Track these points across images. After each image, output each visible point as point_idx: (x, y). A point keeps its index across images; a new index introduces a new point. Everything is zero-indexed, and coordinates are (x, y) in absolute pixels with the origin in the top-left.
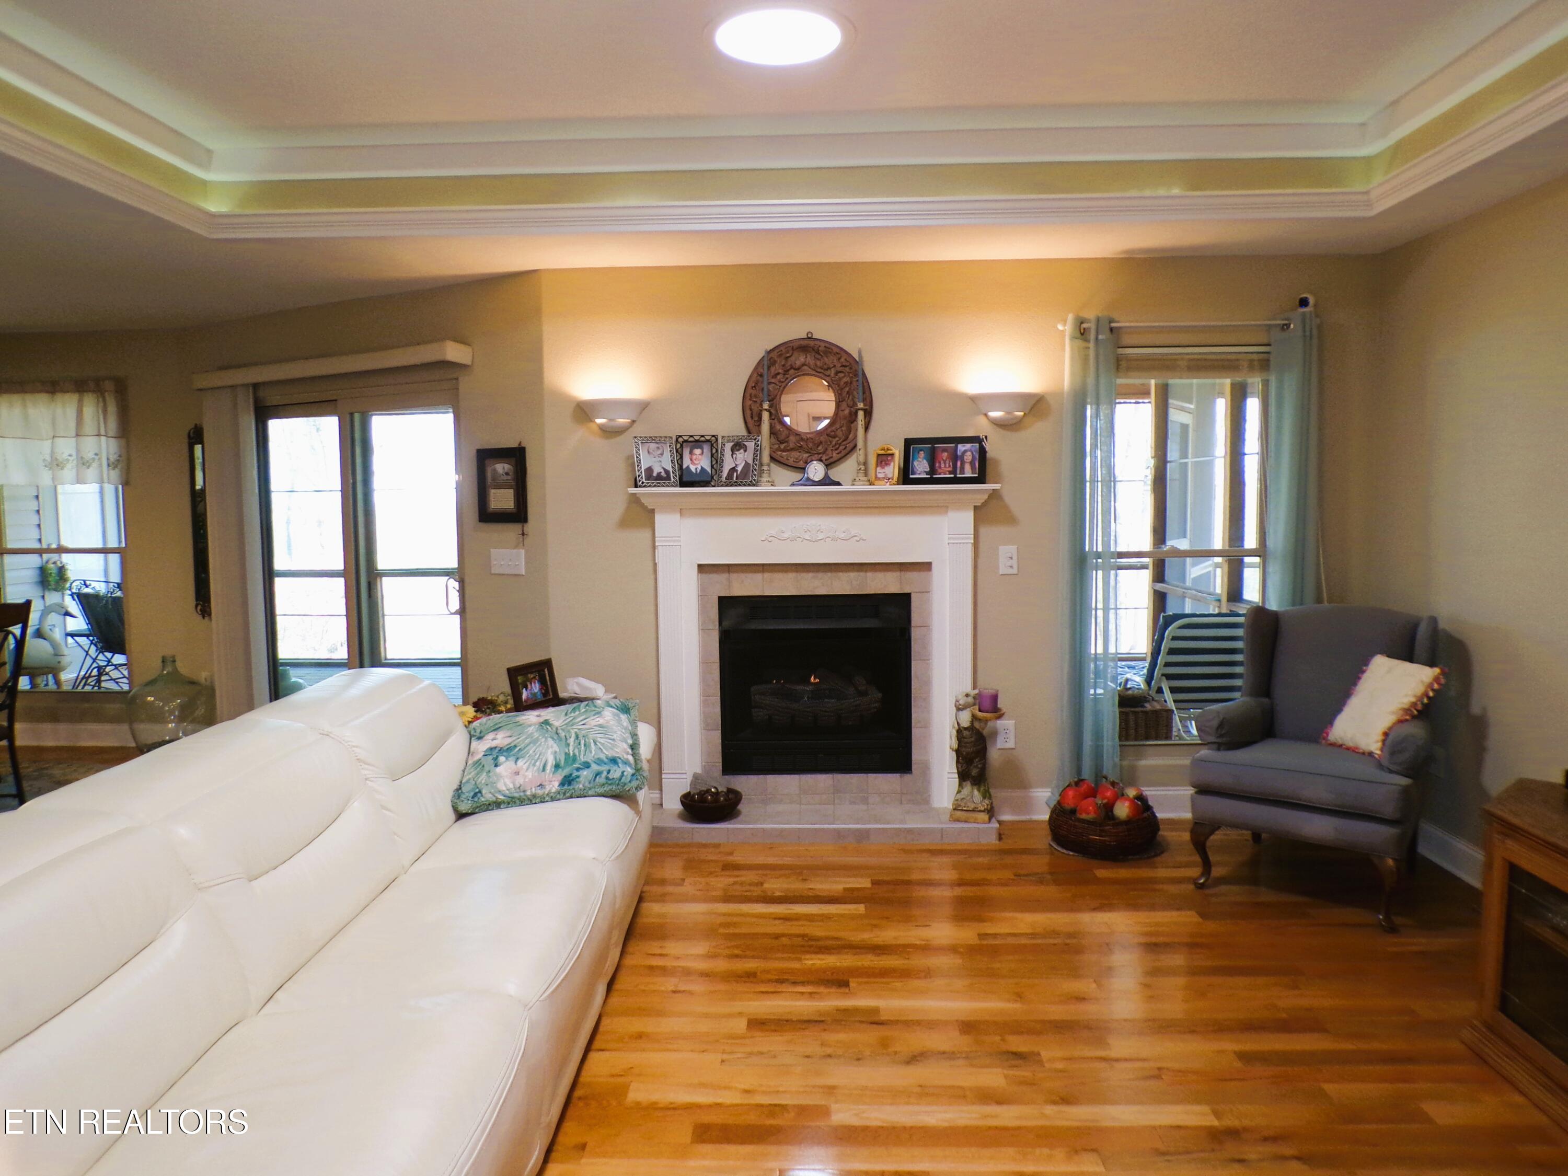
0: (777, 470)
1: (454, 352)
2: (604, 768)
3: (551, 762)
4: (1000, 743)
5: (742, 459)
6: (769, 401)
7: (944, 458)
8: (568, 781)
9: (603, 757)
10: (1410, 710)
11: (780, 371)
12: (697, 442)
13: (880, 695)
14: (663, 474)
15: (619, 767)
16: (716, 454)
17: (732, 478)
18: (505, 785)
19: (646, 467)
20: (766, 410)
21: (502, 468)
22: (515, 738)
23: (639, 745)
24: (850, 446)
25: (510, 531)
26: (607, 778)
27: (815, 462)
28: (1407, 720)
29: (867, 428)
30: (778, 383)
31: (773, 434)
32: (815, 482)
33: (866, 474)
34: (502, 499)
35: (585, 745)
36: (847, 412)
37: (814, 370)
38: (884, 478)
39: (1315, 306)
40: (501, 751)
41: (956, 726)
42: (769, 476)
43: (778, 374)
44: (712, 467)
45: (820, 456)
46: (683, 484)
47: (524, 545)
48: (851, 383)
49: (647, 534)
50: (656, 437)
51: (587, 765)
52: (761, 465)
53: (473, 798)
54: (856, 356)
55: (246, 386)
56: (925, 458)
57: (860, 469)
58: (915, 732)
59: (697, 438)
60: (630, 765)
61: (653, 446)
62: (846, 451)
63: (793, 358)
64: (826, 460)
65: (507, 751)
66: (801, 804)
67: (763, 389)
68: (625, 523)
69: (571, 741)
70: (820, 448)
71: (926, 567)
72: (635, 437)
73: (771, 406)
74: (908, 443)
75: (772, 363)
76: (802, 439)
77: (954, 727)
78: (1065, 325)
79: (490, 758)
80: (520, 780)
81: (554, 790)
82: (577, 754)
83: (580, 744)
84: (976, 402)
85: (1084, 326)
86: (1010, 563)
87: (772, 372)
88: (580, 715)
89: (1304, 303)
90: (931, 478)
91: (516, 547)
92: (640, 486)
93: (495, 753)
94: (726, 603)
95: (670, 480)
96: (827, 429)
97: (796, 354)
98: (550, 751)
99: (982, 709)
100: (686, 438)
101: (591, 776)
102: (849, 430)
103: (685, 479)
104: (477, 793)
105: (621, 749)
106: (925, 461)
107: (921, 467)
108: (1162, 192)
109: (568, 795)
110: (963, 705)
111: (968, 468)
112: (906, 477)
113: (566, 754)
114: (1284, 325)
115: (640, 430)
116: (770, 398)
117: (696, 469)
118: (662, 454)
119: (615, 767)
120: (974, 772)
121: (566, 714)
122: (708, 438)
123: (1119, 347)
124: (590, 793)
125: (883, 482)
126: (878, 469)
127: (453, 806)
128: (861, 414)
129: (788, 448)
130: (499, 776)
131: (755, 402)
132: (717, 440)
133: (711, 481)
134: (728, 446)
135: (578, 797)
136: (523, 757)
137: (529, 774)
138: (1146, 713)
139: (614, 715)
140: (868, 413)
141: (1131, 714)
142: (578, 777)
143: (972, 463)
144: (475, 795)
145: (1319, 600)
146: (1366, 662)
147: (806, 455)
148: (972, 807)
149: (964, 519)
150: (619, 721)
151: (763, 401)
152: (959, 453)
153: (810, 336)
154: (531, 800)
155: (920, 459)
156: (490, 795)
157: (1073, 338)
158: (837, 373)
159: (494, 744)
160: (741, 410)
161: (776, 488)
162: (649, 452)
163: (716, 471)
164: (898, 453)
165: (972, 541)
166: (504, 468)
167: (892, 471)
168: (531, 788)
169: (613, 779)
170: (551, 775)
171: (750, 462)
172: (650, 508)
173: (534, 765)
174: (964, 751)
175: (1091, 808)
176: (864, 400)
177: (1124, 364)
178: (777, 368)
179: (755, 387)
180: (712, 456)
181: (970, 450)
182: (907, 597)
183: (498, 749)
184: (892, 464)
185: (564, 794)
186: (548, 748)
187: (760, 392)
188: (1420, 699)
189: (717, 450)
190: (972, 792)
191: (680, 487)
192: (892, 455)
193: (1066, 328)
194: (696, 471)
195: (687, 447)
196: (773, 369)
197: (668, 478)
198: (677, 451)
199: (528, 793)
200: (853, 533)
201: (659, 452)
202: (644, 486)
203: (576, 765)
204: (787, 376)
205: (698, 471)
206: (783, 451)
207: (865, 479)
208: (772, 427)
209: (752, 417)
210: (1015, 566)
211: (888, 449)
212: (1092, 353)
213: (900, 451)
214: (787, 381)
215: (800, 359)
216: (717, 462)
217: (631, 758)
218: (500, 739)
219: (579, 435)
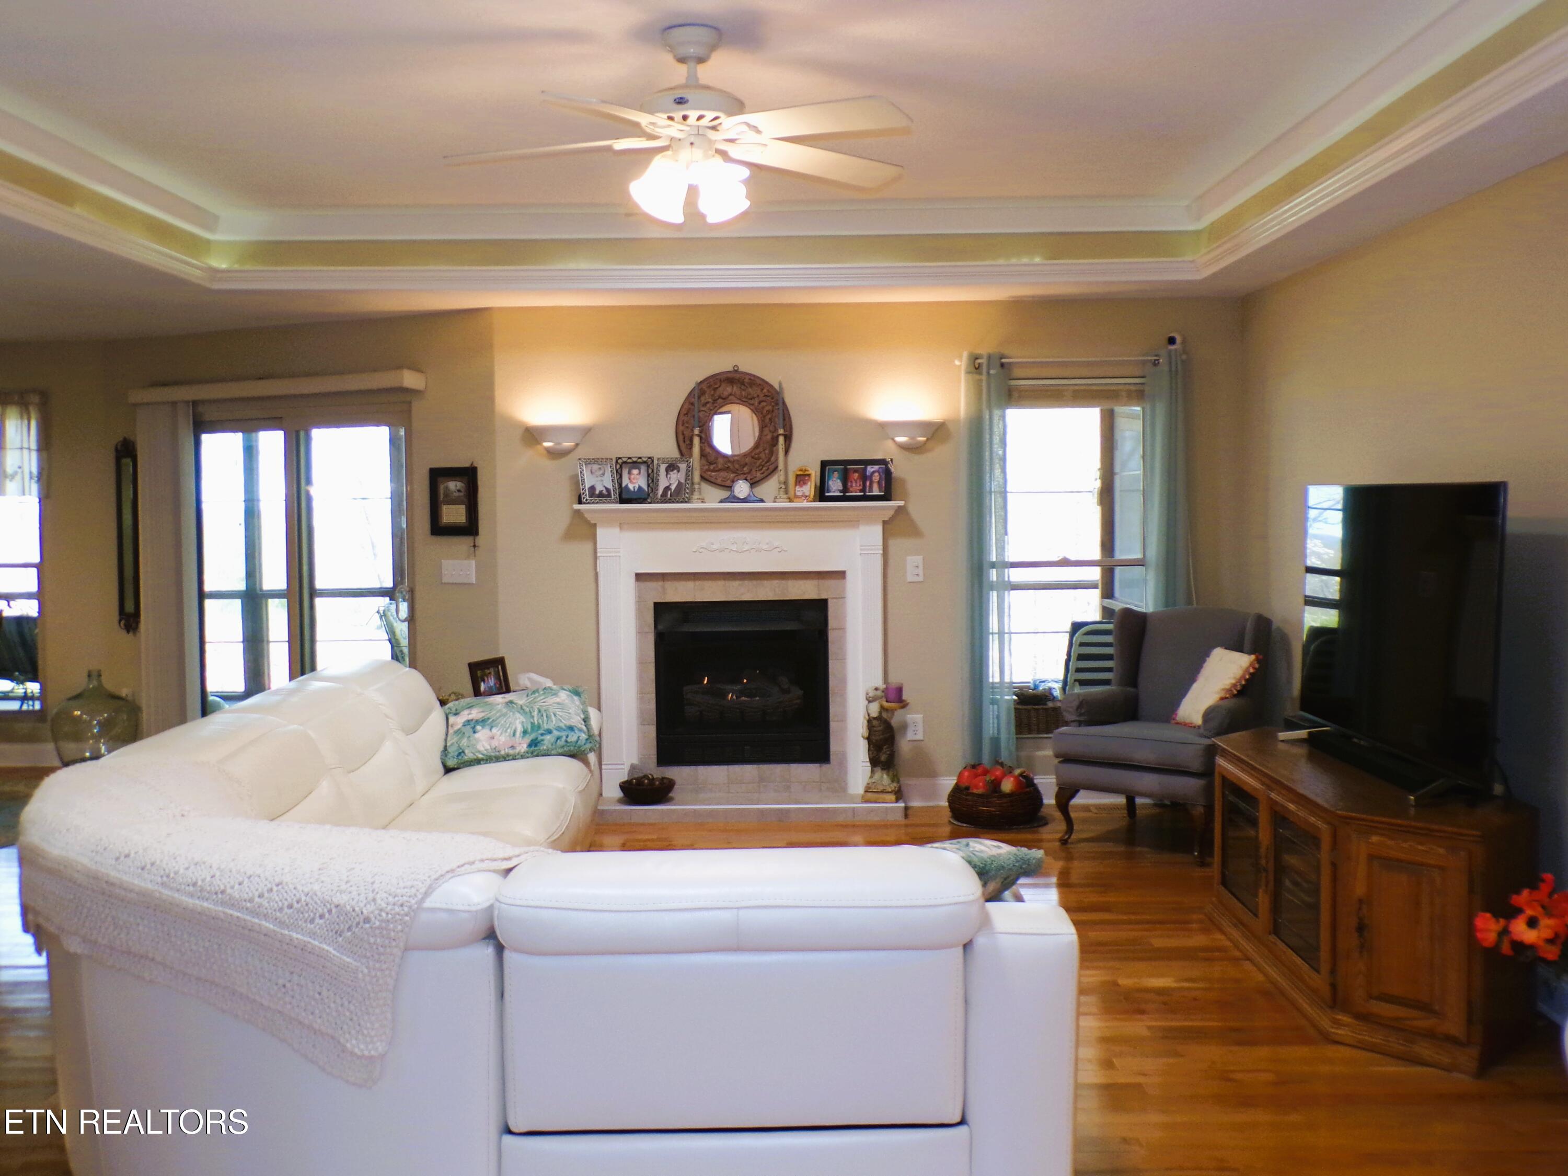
0: (705, 487)
1: (410, 379)
2: (564, 734)
3: (520, 729)
4: (910, 735)
5: (675, 479)
6: (700, 427)
7: (855, 478)
8: (534, 743)
9: (562, 725)
10: (1231, 691)
11: (710, 400)
12: (634, 464)
13: (800, 692)
14: (605, 492)
15: (575, 733)
16: (652, 474)
17: (666, 496)
18: (484, 747)
19: (589, 486)
20: (697, 435)
21: (454, 486)
22: (486, 713)
23: (590, 718)
24: (772, 467)
25: (461, 544)
26: (566, 741)
27: (741, 482)
28: (1227, 698)
29: (787, 452)
30: (707, 411)
31: (704, 456)
32: (740, 499)
33: (786, 492)
34: (454, 514)
35: (547, 717)
36: (769, 437)
37: (740, 399)
38: (802, 496)
39: (1184, 342)
40: (477, 722)
41: (867, 717)
42: (700, 494)
43: (708, 403)
44: (649, 486)
45: (745, 476)
46: (622, 501)
47: (475, 556)
48: (773, 411)
49: (588, 546)
50: (598, 459)
51: (549, 732)
52: (693, 484)
53: (458, 756)
54: (776, 386)
55: (187, 402)
56: (838, 478)
57: (781, 488)
58: (833, 725)
59: (635, 459)
60: (584, 733)
61: (595, 467)
62: (769, 471)
63: (721, 389)
64: (751, 479)
65: (483, 722)
66: (729, 792)
67: (694, 416)
68: (570, 535)
69: (535, 713)
70: (745, 469)
71: (841, 575)
72: (580, 459)
73: (701, 432)
74: (824, 464)
75: (702, 393)
76: (729, 461)
77: (865, 717)
78: (961, 361)
79: (469, 727)
80: (495, 743)
81: (523, 750)
82: (541, 723)
83: (542, 715)
84: (884, 429)
85: (979, 361)
86: (916, 572)
87: (702, 402)
88: (540, 696)
89: (1172, 341)
90: (844, 496)
91: (468, 558)
92: (584, 503)
93: (472, 724)
94: (661, 609)
95: (611, 497)
96: (751, 452)
97: (723, 385)
98: (518, 721)
99: (889, 700)
100: (625, 460)
101: (553, 740)
102: (772, 453)
103: (624, 496)
104: (461, 753)
105: (577, 721)
106: (839, 481)
107: (835, 486)
108: (1025, 260)
109: (535, 754)
110: (872, 697)
111: (875, 487)
112: (822, 495)
113: (532, 723)
114: (1155, 360)
115: (585, 452)
116: (701, 424)
117: (634, 487)
118: (603, 474)
119: (573, 733)
120: (883, 758)
121: (527, 696)
122: (645, 459)
123: (1010, 379)
124: (553, 752)
125: (800, 500)
126: (797, 487)
127: (442, 763)
128: (781, 439)
129: (717, 469)
130: (478, 740)
131: (687, 427)
132: (653, 461)
133: (648, 498)
134: (663, 468)
135: (543, 756)
136: (496, 726)
137: (503, 739)
138: (1046, 710)
139: (568, 696)
140: (788, 438)
141: (1033, 712)
142: (543, 740)
143: (879, 483)
144: (459, 754)
145: (1189, 602)
146: (1207, 654)
147: (732, 475)
148: (882, 788)
149: (873, 533)
150: (573, 701)
151: (693, 427)
152: (868, 474)
153: (736, 369)
154: (506, 758)
155: (834, 479)
156: (472, 755)
157: (968, 372)
158: (760, 403)
159: (470, 717)
160: (674, 436)
161: (705, 504)
162: (592, 472)
163: (652, 489)
164: (815, 472)
165: (881, 552)
166: (456, 485)
167: (809, 489)
168: (505, 749)
169: (571, 742)
170: (521, 739)
171: (683, 481)
172: (592, 522)
173: (506, 731)
174: (874, 738)
175: (981, 784)
176: (784, 428)
177: (1016, 394)
178: (706, 398)
179: (687, 414)
180: (648, 475)
181: (878, 471)
182: (825, 602)
183: (474, 721)
184: (809, 483)
185: (532, 753)
186: (516, 719)
187: (692, 418)
188: (1239, 680)
189: (653, 471)
190: (882, 777)
191: (620, 503)
192: (809, 475)
193: (961, 363)
194: (634, 489)
195: (626, 468)
196: (703, 398)
197: (609, 495)
198: (617, 471)
199: (503, 753)
200: (776, 544)
201: (601, 472)
202: (589, 503)
203: (541, 731)
204: (715, 405)
205: (636, 490)
206: (713, 471)
207: (785, 496)
208: (702, 450)
209: (684, 442)
210: (921, 573)
211: (806, 470)
212: (984, 384)
213: (816, 472)
214: (716, 409)
215: (727, 390)
216: (653, 481)
217: (584, 728)
218: (475, 714)
219: (528, 457)
